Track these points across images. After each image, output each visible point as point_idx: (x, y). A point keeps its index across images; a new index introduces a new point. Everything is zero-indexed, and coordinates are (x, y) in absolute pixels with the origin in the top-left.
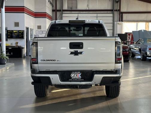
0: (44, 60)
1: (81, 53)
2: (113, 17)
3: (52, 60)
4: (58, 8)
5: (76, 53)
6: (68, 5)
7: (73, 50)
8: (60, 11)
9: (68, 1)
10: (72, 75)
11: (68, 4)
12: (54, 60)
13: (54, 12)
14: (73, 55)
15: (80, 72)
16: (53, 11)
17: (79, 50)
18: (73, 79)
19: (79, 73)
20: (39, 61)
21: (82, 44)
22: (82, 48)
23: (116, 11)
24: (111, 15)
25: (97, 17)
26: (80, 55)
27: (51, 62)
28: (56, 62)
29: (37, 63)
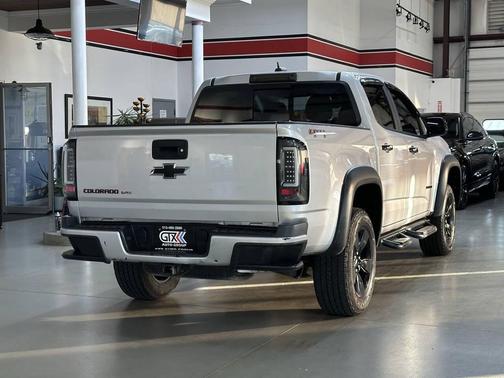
0: (92, 191)
1: (181, 171)
3: (109, 192)
4: (453, 33)
5: (168, 172)
6: (489, 19)
7: (160, 163)
8: (459, 40)
9: (489, 4)
10: (163, 236)
11: (489, 15)
12: (114, 192)
13: (440, 47)
14: (160, 178)
15: (181, 228)
16: (436, 41)
17: (177, 163)
18: (164, 247)
19: (180, 231)
20: (80, 194)
21: (184, 144)
22: (184, 156)
26: (179, 177)
27: (107, 195)
28: (119, 196)
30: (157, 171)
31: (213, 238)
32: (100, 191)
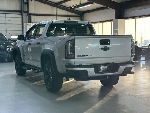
0: (80, 56)
1: (108, 49)
2: (22, 18)
3: (86, 56)
10: (101, 68)
12: (88, 56)
15: (106, 65)
17: (107, 46)
18: (101, 71)
20: (76, 57)
21: (109, 41)
23: (25, 12)
24: (20, 16)
25: (6, 17)
26: (108, 50)
27: (86, 57)
28: (90, 57)
29: (74, 59)
30: (102, 49)
31: (120, 67)
32: (83, 56)
